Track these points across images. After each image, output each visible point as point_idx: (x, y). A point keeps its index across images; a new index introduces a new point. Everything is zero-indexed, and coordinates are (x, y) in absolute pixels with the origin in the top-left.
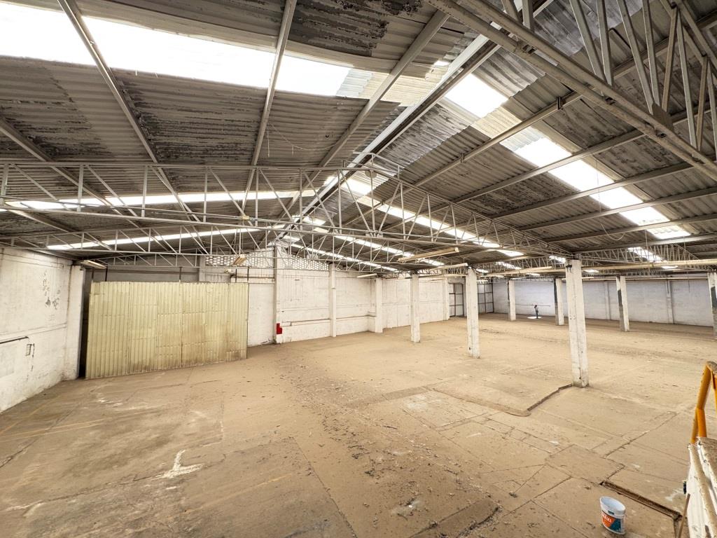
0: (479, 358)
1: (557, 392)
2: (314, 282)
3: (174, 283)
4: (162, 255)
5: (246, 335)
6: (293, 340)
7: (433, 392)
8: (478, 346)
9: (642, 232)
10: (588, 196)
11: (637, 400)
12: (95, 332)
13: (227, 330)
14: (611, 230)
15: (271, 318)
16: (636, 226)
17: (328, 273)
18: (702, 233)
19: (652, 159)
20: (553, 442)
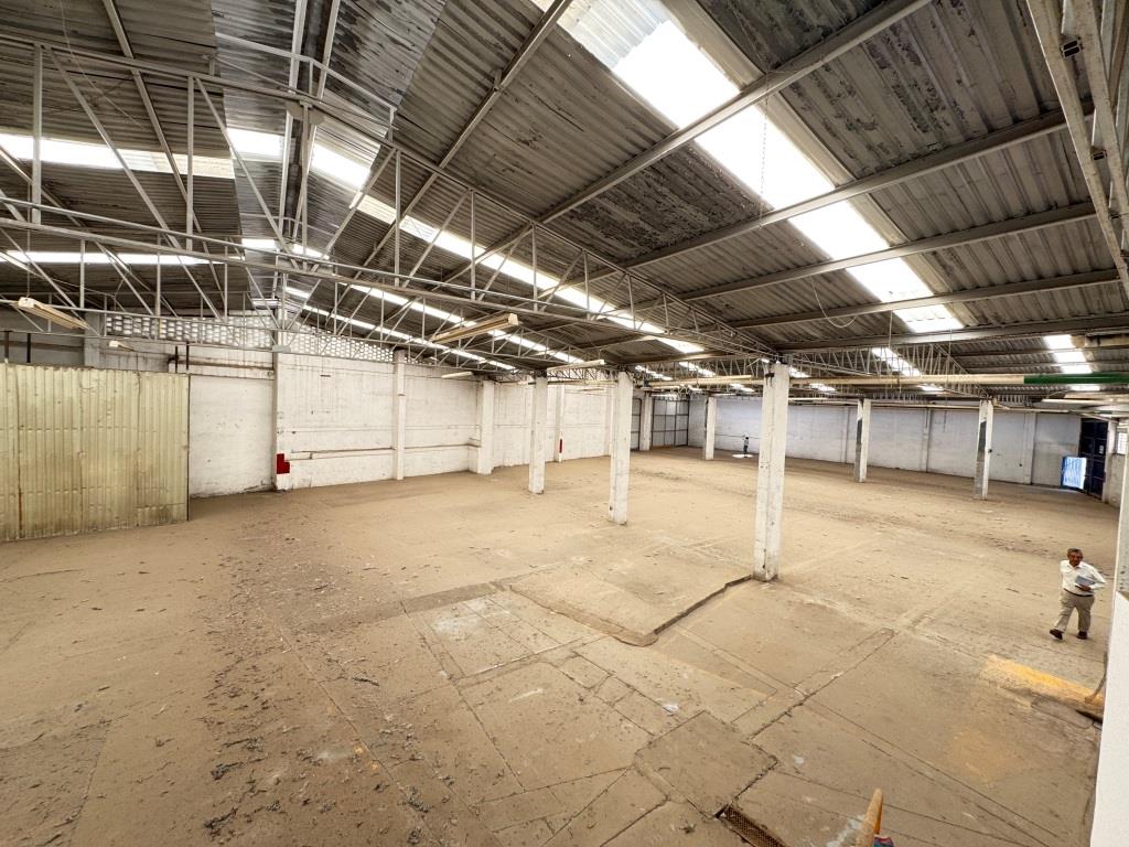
0: (625, 524)
1: (722, 591)
2: (361, 380)
6: (316, 483)
7: (507, 593)
8: (624, 504)
9: (886, 315)
10: (785, 221)
11: (842, 607)
13: (137, 465)
15: (267, 443)
16: (877, 303)
17: (391, 367)
18: (983, 324)
19: (909, 121)
20: (669, 706)
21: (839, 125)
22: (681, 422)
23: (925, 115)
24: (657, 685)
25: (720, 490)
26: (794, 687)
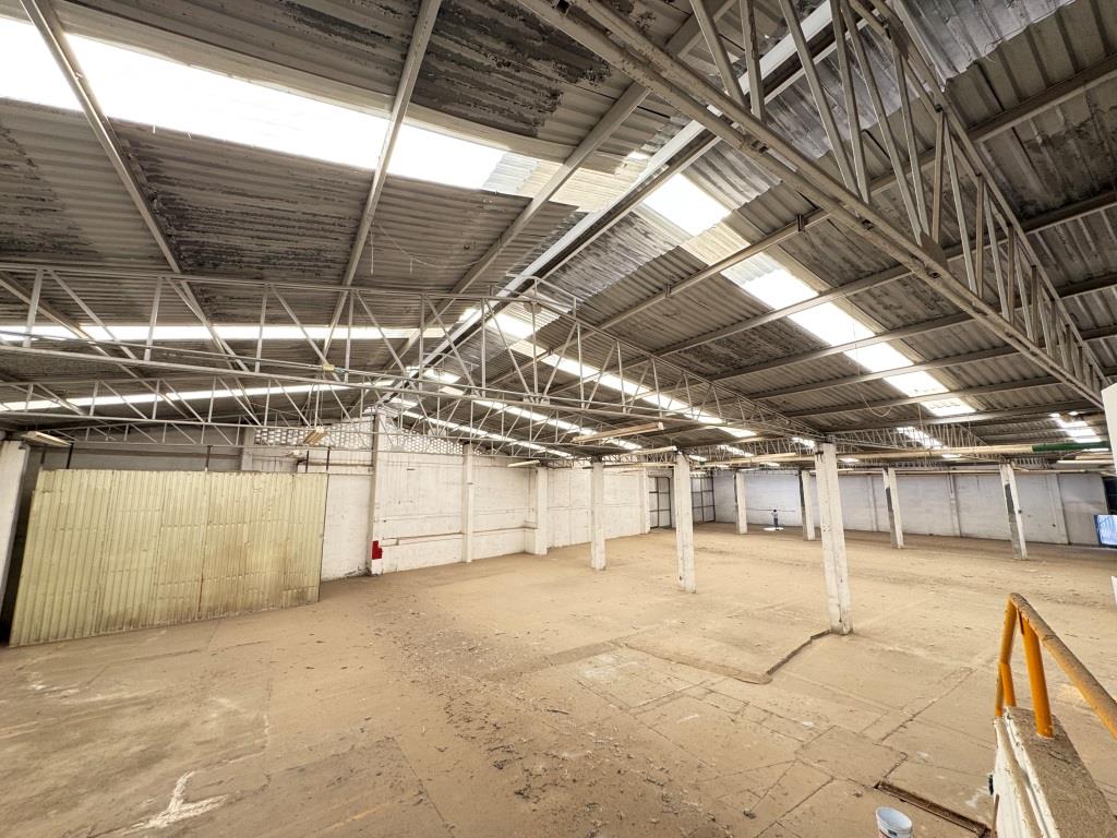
0: (694, 593)
1: (809, 643)
2: (438, 472)
3: (196, 473)
4: (177, 425)
5: (318, 561)
6: (401, 568)
7: (626, 650)
8: (692, 574)
9: (914, 406)
11: (920, 652)
12: (37, 558)
13: (285, 553)
14: (874, 402)
15: (364, 532)
16: (906, 397)
17: (461, 459)
18: (990, 409)
20: (806, 723)
22: (707, 499)
23: (932, 303)
24: (788, 710)
25: (767, 560)
26: (902, 709)
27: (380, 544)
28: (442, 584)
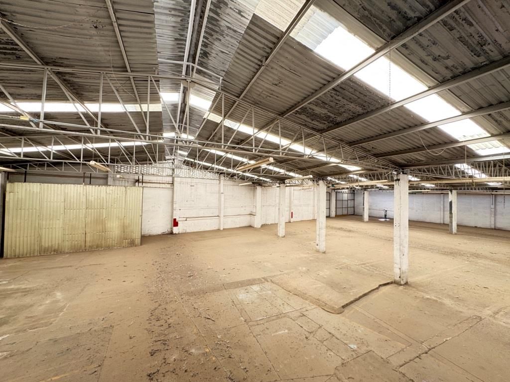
0: (324, 253)
1: (377, 288)
2: (206, 187)
3: (79, 185)
4: (69, 163)
5: (140, 227)
6: (188, 231)
7: (270, 283)
8: (324, 243)
9: (462, 148)
10: (402, 106)
12: (10, 222)
13: (124, 222)
15: (170, 214)
16: (457, 142)
17: (218, 181)
19: (468, 53)
21: (429, 59)
22: (350, 204)
23: (478, 48)
24: (344, 335)
25: (373, 237)
26: (422, 343)
27: (177, 220)
28: (201, 240)
